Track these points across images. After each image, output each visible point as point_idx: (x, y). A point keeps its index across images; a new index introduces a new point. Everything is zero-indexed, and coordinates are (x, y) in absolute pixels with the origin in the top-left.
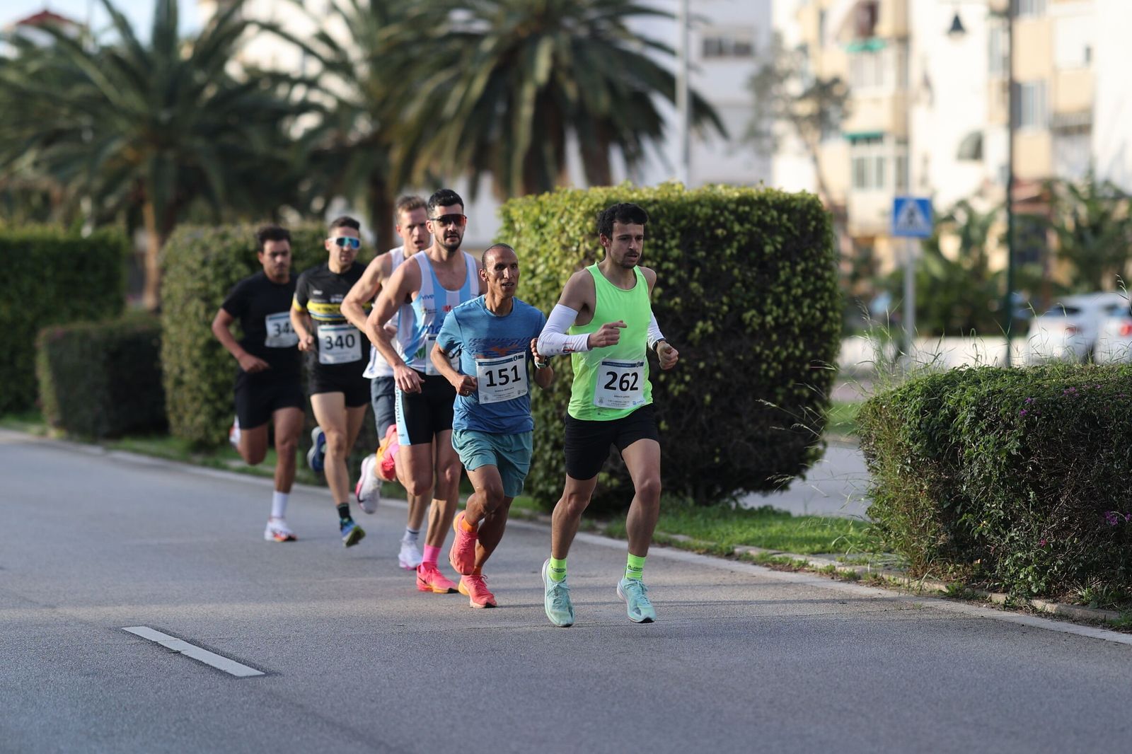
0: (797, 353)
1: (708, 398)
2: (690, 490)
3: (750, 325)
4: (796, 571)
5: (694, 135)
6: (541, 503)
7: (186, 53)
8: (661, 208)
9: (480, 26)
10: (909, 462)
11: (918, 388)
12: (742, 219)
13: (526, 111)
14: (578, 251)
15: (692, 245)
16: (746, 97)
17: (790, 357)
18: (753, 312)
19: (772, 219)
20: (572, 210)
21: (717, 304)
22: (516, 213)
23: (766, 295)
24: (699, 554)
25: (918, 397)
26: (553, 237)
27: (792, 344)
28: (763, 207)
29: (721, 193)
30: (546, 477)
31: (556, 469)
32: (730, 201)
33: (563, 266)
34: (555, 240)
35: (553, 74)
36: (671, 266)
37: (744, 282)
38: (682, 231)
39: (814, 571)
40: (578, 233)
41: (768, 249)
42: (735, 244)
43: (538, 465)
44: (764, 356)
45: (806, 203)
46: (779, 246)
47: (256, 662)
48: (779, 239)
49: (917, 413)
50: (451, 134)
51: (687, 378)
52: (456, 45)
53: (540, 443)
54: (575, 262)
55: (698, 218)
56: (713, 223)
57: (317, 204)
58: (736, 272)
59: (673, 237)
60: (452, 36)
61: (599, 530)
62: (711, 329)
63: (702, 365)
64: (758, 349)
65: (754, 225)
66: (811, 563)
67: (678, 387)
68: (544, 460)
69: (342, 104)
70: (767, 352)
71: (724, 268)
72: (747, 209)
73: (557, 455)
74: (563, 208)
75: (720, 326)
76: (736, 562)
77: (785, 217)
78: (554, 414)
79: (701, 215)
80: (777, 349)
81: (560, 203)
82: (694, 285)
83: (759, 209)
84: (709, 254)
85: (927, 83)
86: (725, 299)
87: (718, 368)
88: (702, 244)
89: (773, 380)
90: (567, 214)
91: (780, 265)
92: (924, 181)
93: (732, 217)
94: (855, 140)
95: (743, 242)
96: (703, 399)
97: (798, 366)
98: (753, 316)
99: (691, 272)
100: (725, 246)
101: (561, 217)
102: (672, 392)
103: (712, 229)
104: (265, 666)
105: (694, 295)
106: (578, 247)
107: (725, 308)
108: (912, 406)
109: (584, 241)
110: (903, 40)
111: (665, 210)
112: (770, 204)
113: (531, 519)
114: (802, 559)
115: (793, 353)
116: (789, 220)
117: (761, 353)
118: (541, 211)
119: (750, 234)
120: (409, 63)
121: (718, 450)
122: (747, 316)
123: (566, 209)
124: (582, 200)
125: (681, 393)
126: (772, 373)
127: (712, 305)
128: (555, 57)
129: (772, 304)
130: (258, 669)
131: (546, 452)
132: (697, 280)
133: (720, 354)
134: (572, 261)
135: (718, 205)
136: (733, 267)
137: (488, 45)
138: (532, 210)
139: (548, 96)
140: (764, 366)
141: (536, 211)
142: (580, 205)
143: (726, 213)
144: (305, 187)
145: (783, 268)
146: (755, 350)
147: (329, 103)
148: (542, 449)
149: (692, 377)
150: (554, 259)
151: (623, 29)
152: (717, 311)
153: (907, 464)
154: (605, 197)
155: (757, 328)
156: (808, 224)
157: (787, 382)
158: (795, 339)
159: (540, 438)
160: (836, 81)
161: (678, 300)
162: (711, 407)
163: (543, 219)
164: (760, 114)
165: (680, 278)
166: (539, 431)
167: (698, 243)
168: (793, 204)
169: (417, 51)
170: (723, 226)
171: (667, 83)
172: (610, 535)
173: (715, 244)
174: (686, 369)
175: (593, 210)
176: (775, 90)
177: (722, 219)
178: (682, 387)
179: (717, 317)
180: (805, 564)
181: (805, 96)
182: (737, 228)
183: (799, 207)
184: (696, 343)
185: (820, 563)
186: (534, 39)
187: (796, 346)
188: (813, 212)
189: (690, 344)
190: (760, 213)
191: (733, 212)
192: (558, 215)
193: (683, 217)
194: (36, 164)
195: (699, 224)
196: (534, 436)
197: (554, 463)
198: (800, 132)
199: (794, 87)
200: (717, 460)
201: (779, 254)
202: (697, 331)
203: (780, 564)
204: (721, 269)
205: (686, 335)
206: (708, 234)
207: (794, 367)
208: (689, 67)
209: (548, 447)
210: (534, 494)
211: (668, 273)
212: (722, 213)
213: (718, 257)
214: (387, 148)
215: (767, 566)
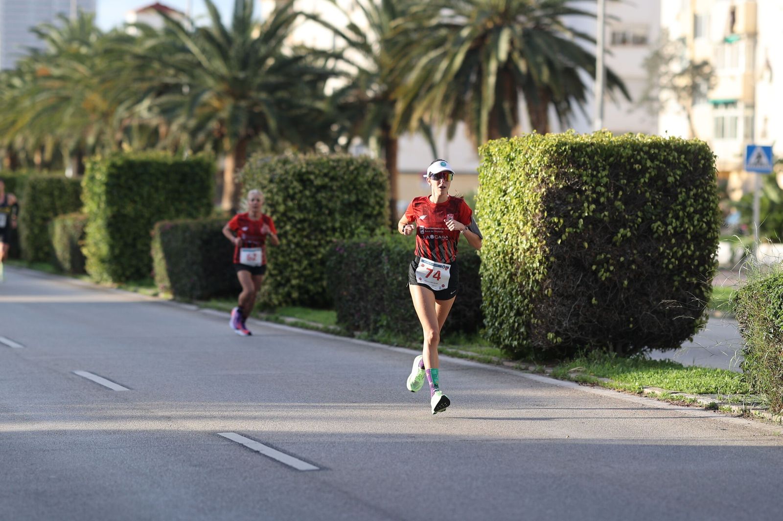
0: (689, 252)
1: (626, 282)
2: (611, 347)
3: (656, 232)
4: (688, 406)
5: (607, 99)
6: (506, 353)
7: (255, 34)
8: (596, 149)
9: (460, 20)
10: (772, 331)
11: (780, 280)
12: (653, 158)
13: (492, 80)
14: (537, 178)
15: (617, 175)
16: (642, 73)
17: (683, 256)
18: (659, 223)
19: (674, 158)
20: (533, 149)
21: (634, 217)
22: (494, 150)
23: (668, 211)
24: (619, 392)
25: (780, 286)
26: (520, 167)
27: (686, 246)
28: (667, 150)
29: (638, 139)
30: (510, 335)
31: (518, 329)
32: (644, 145)
33: (526, 188)
34: (521, 169)
35: (510, 55)
36: (603, 189)
37: (653, 202)
38: (610, 165)
39: (701, 406)
40: (538, 165)
41: (671, 179)
42: (647, 175)
43: (504, 326)
44: (666, 254)
45: (698, 146)
46: (678, 178)
47: (313, 460)
48: (679, 172)
49: (779, 297)
50: (439, 94)
51: (612, 268)
52: (443, 32)
53: (506, 311)
54: (535, 185)
55: (622, 157)
56: (632, 160)
57: (343, 141)
58: (648, 194)
59: (604, 169)
60: (440, 26)
61: (547, 373)
62: (629, 234)
63: (622, 259)
64: (661, 249)
65: (661, 162)
66: (699, 401)
67: (605, 274)
68: (509, 324)
69: (362, 71)
70: (668, 251)
71: (639, 191)
72: (656, 151)
73: (518, 320)
74: (527, 147)
75: (635, 232)
76: (645, 398)
77: (683, 156)
78: (517, 291)
79: (624, 155)
80: (675, 249)
81: (525, 144)
82: (618, 203)
83: (665, 151)
84: (629, 182)
85: (768, 66)
86: (639, 214)
87: (633, 262)
88: (624, 174)
89: (671, 271)
90: (529, 151)
91: (679, 190)
92: (764, 135)
93: (646, 156)
94: (716, 105)
95: (653, 174)
96: (622, 283)
97: (689, 262)
98: (659, 226)
99: (616, 194)
100: (640, 176)
101: (526, 153)
102: (601, 279)
103: (632, 164)
104: (319, 463)
105: (618, 210)
106: (538, 174)
107: (640, 220)
108: (776, 292)
109: (541, 170)
110: (753, 36)
111: (599, 150)
112: (673, 147)
113: (499, 364)
114: (693, 397)
115: (686, 252)
116: (685, 159)
117: (664, 252)
118: (512, 149)
119: (658, 168)
120: (409, 44)
121: (631, 319)
122: (655, 226)
123: (529, 148)
124: (540, 142)
125: (606, 278)
126: (671, 266)
127: (630, 217)
128: (512, 42)
129: (672, 217)
130: (314, 465)
131: (511, 317)
132: (620, 200)
133: (635, 252)
134: (533, 184)
135: (636, 147)
136: (646, 191)
137: (465, 33)
138: (506, 148)
139: (507, 70)
140: (666, 261)
141: (508, 149)
142: (539, 145)
143: (642, 153)
144: (335, 128)
145: (681, 193)
146: (660, 250)
147: (353, 71)
148: (508, 315)
149: (614, 268)
150: (520, 183)
151: (559, 23)
152: (633, 222)
153: (771, 333)
154: (557, 141)
155: (662, 234)
156: (699, 162)
157: (682, 272)
158: (688, 243)
159: (506, 307)
160: (705, 63)
161: (606, 213)
162: (628, 289)
163: (513, 155)
164: (652, 86)
165: (608, 198)
166: (507, 302)
167: (622, 174)
168: (689, 148)
169: (415, 36)
170: (639, 162)
171: (589, 61)
172: (555, 377)
173: (633, 175)
174: (611, 261)
175: (548, 149)
176: (663, 69)
177: (639, 157)
178: (608, 274)
179: (634, 226)
180: (694, 401)
181: (682, 73)
182: (649, 163)
183: (692, 150)
184: (618, 244)
185: (706, 401)
186: (498, 30)
187: (689, 248)
188: (703, 154)
189: (614, 244)
190: (666, 154)
191: (646, 153)
192: (524, 152)
193: (611, 156)
194: (150, 109)
195: (622, 160)
196: (503, 305)
197: (516, 325)
198: (679, 98)
199: (676, 67)
200: (631, 326)
201: (678, 183)
202: (619, 235)
203: (677, 400)
204: (638, 193)
205: (611, 238)
206: (628, 167)
207: (687, 262)
208: (606, 51)
209: (512, 314)
210: (501, 346)
211: (600, 194)
212: (639, 154)
213: (636, 184)
214: (393, 103)
215: (667, 402)
